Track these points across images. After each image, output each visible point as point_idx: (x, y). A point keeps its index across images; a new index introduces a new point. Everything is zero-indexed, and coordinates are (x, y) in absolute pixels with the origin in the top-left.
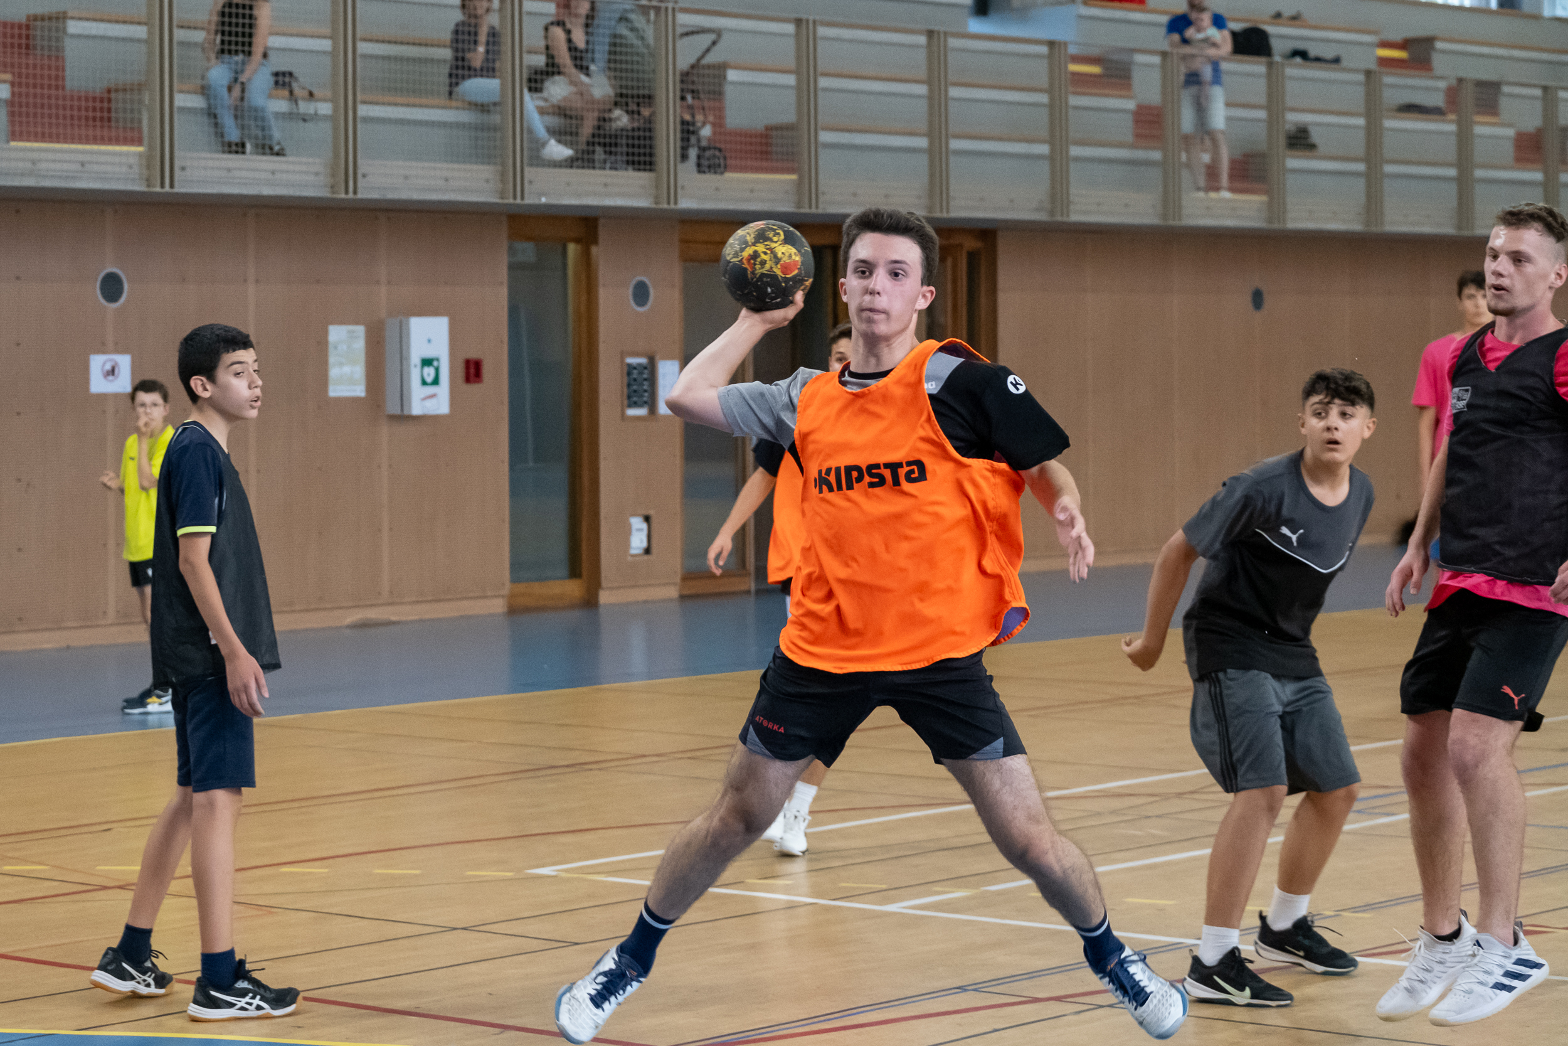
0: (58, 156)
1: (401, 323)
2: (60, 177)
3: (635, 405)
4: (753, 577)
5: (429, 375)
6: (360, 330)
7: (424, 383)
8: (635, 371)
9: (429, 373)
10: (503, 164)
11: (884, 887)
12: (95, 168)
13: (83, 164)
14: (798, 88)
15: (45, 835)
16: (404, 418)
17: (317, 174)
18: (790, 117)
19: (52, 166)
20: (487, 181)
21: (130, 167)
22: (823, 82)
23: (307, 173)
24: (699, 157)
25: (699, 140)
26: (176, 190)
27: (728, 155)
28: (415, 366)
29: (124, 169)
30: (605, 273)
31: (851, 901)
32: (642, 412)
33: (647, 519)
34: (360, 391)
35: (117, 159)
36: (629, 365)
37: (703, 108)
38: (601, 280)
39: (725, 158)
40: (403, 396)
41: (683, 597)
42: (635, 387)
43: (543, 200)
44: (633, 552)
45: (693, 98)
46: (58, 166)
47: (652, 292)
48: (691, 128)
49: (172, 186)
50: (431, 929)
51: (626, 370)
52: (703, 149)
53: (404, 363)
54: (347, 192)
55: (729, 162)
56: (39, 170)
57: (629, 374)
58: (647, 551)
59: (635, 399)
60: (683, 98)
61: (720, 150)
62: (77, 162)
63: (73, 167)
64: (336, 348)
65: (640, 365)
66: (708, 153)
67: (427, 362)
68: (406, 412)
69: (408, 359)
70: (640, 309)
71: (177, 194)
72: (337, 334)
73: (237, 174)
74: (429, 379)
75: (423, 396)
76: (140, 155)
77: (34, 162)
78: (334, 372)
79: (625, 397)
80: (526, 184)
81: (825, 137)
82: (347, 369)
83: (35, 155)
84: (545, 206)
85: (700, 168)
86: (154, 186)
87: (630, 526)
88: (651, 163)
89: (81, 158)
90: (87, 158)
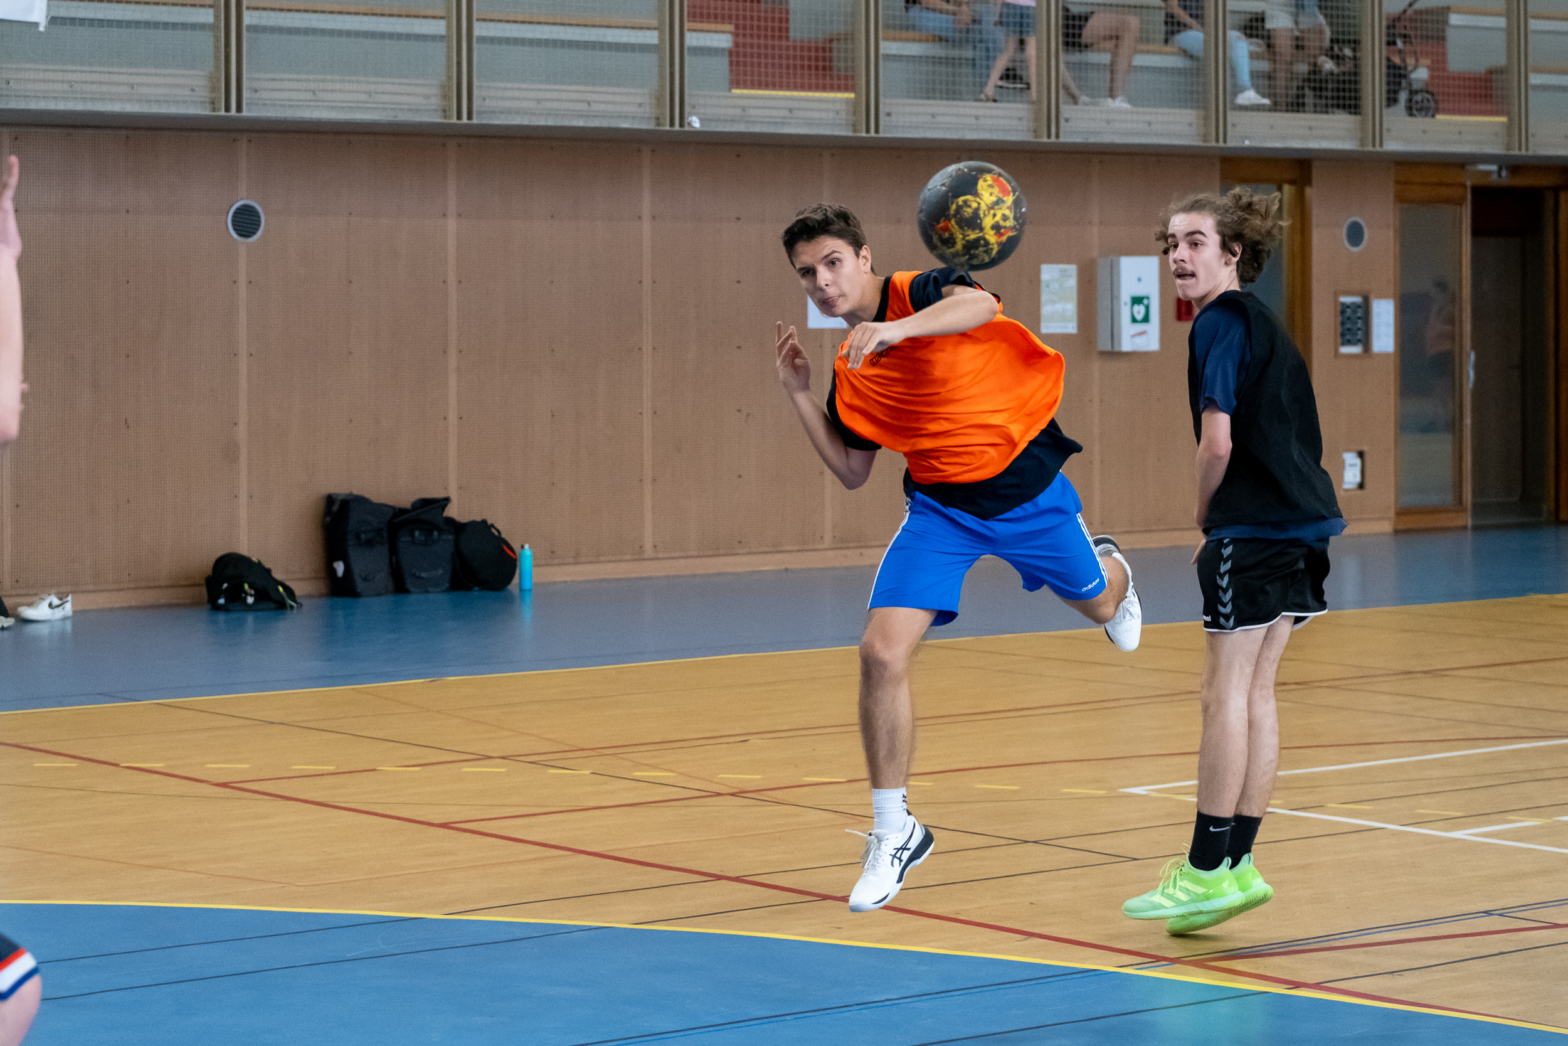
0: (768, 103)
1: (1112, 261)
2: (769, 123)
3: (1349, 342)
4: (1469, 513)
5: (1139, 313)
6: (1072, 269)
7: (1134, 320)
8: (1349, 310)
9: (1139, 311)
10: (1206, 108)
11: (1459, 814)
12: (802, 114)
13: (791, 110)
14: (1508, 30)
15: (684, 744)
16: (1115, 355)
17: (1020, 119)
18: (1500, 60)
19: (761, 112)
20: (1190, 125)
21: (837, 113)
22: (1534, 24)
23: (1010, 118)
24: (1410, 100)
25: (1410, 84)
26: (881, 135)
27: (1440, 98)
28: (1126, 304)
29: (831, 115)
30: (1318, 214)
31: (1420, 827)
32: (1356, 350)
33: (1361, 455)
34: (1071, 328)
35: (824, 106)
36: (1343, 304)
37: (1415, 53)
38: (1315, 220)
39: (1436, 102)
40: (1114, 335)
41: (1397, 532)
42: (1348, 326)
43: (1247, 143)
44: (1346, 486)
45: (1405, 43)
46: (767, 112)
47: (1366, 231)
48: (1402, 72)
49: (877, 131)
50: (1004, 842)
51: (1339, 308)
52: (1412, 92)
53: (1115, 302)
54: (1049, 136)
55: (1441, 105)
56: (750, 116)
57: (1343, 312)
58: (1361, 486)
59: (1348, 337)
60: (1391, 43)
61: (1433, 95)
62: (785, 108)
63: (782, 113)
64: (1048, 286)
65: (1354, 304)
66: (1419, 97)
67: (1137, 300)
68: (1116, 349)
69: (1118, 297)
70: (1355, 249)
71: (882, 138)
72: (1049, 273)
73: (941, 119)
74: (1139, 317)
75: (1133, 333)
76: (847, 101)
77: (744, 109)
78: (1046, 310)
79: (1339, 336)
80: (1229, 128)
81: (1535, 79)
82: (1059, 307)
83: (744, 102)
84: (1249, 149)
85: (1410, 111)
86: (861, 132)
87: (1343, 461)
88: (1356, 107)
89: (789, 104)
90: (796, 104)
